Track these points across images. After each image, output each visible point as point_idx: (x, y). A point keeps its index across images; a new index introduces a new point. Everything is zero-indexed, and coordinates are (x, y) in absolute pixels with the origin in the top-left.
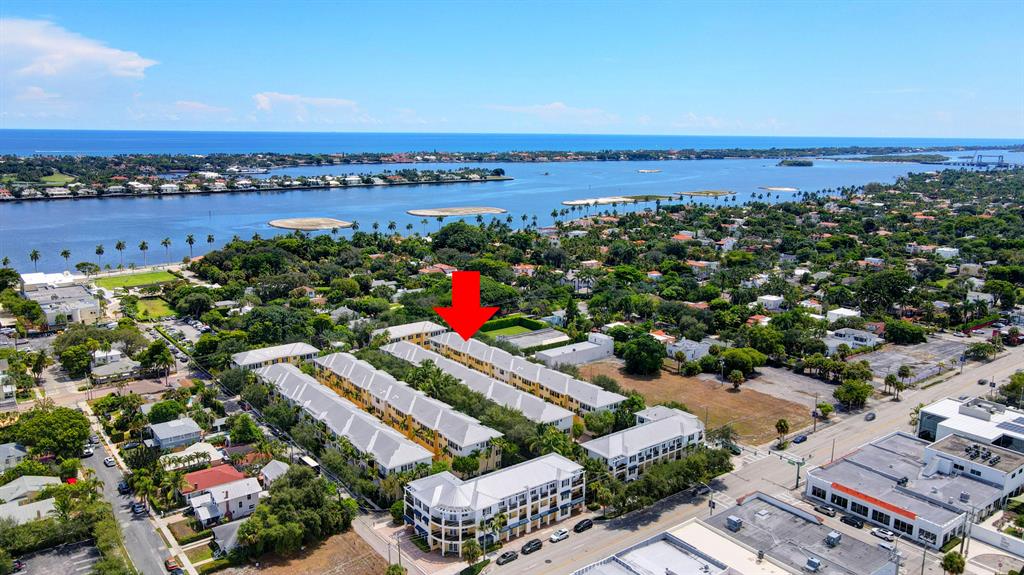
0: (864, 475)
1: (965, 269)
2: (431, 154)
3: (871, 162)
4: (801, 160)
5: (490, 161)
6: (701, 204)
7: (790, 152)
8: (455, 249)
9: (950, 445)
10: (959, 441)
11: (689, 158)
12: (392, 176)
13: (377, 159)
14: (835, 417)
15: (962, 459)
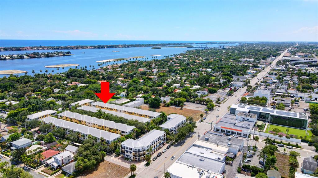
0: (226, 124)
1: (216, 74)
2: (39, 47)
3: (175, 47)
4: (157, 47)
5: (62, 49)
6: (140, 60)
7: (153, 45)
8: (76, 77)
9: (240, 114)
10: (241, 113)
11: (125, 47)
12: (30, 55)
13: (19, 49)
14: (209, 112)
15: (245, 117)
